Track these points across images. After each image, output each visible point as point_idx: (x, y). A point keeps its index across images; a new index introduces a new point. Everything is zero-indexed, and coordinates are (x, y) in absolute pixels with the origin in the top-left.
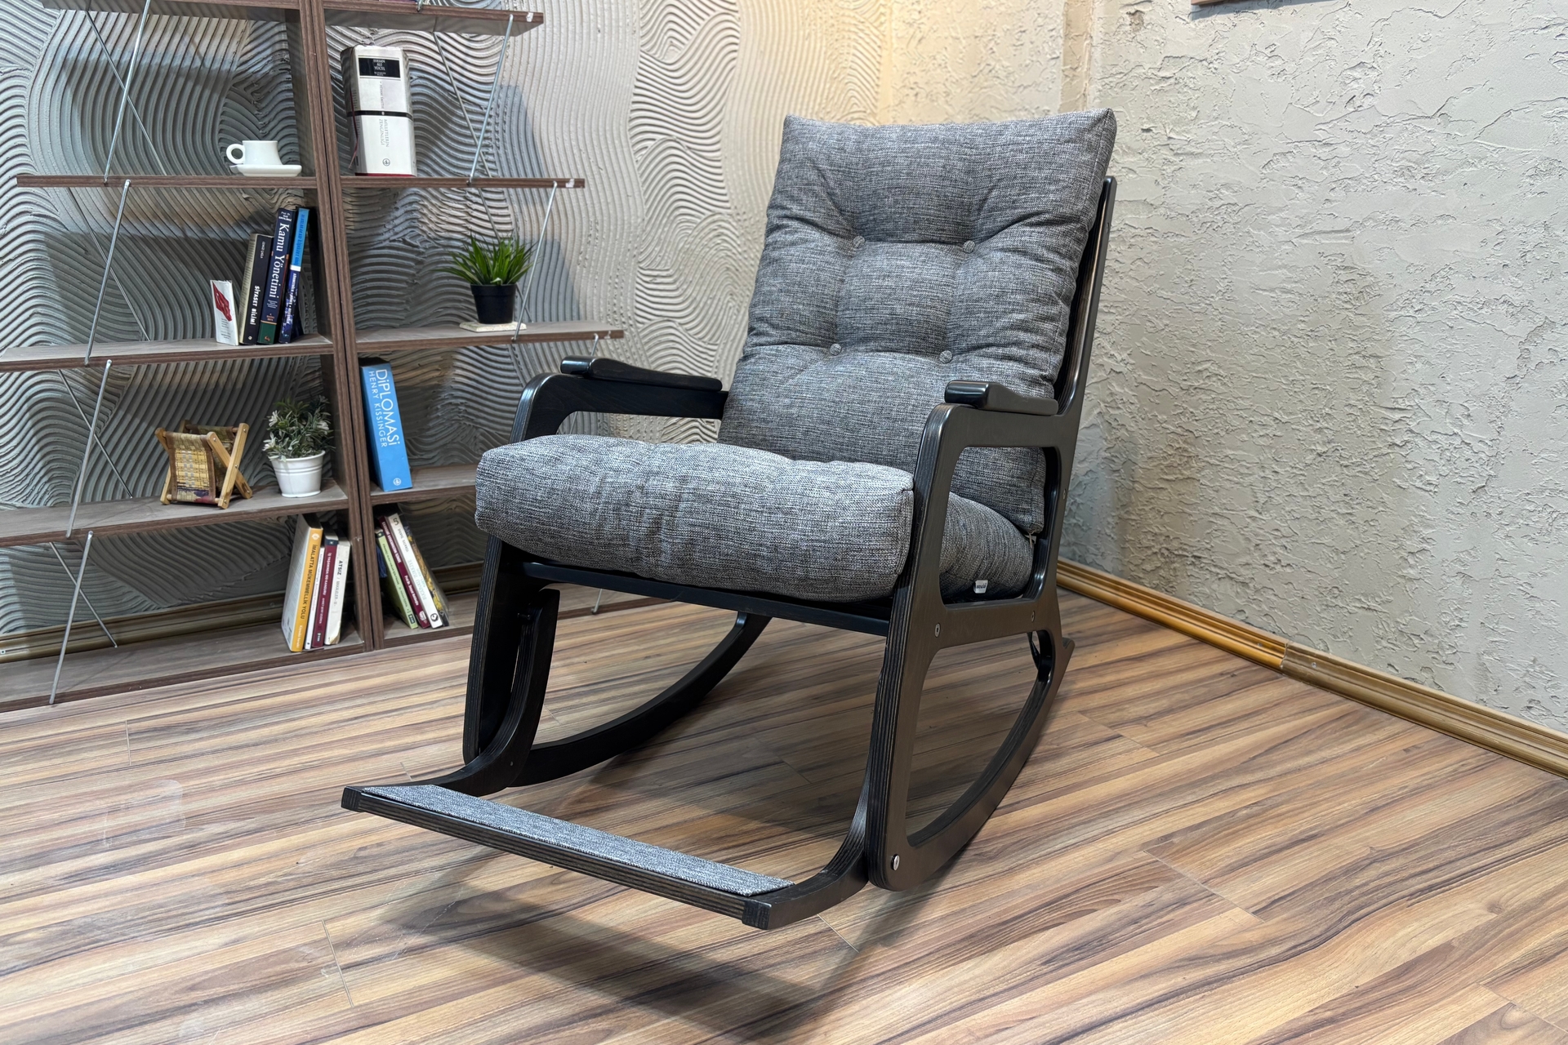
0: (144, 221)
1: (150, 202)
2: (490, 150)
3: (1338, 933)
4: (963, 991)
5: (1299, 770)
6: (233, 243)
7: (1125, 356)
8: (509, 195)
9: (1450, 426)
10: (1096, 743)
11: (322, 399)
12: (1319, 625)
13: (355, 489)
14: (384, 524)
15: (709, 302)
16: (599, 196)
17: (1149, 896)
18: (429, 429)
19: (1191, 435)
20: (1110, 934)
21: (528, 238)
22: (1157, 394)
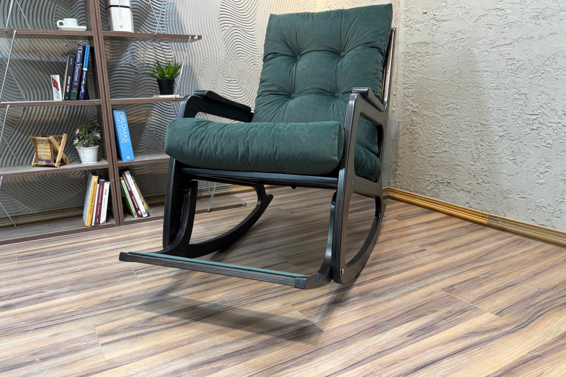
0: (25, 54)
1: (27, 46)
2: (164, 29)
3: (533, 321)
4: (375, 348)
5: (502, 260)
6: (61, 63)
7: (417, 105)
8: (172, 47)
9: (557, 119)
10: (416, 252)
11: (98, 125)
12: (501, 206)
13: (111, 160)
14: (123, 175)
15: (251, 91)
16: (207, 48)
17: (449, 309)
18: (141, 140)
19: (445, 134)
20: (436, 323)
21: (180, 61)
22: (431, 118)
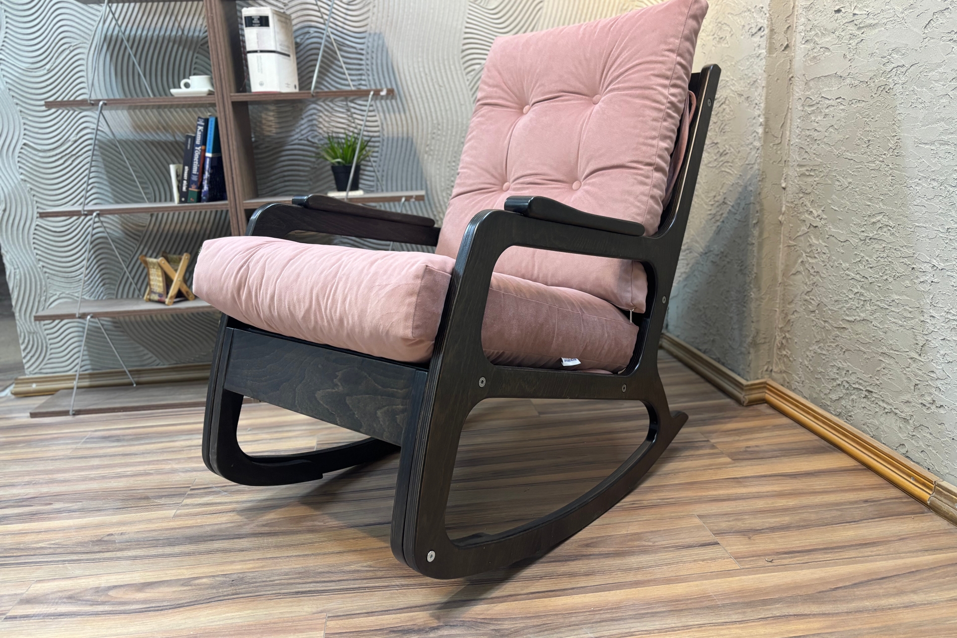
0: (152, 131)
1: (154, 120)
8: (377, 107)
10: (689, 547)
16: (440, 106)
22: (842, 244)
